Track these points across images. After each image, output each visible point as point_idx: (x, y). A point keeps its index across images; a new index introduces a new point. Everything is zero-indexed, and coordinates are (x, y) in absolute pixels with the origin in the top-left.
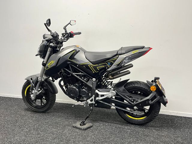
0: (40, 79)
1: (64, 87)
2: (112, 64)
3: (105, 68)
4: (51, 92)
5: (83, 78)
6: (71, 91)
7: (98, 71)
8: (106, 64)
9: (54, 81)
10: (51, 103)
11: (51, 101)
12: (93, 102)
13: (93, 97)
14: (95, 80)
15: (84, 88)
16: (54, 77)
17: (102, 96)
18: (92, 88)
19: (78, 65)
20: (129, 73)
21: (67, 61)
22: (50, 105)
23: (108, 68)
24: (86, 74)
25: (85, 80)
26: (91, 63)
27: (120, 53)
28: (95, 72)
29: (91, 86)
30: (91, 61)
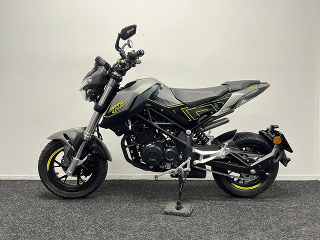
0: (88, 135)
2: (221, 106)
3: (210, 112)
5: (168, 130)
6: (150, 152)
7: (198, 117)
8: (211, 107)
12: (188, 168)
13: (188, 161)
14: (191, 132)
15: (168, 147)
17: (205, 157)
18: (187, 146)
19: (162, 108)
20: (228, 121)
21: (146, 102)
23: (215, 112)
24: (175, 123)
25: (172, 133)
26: (185, 105)
27: (233, 90)
28: (192, 119)
29: (185, 143)
30: (184, 102)
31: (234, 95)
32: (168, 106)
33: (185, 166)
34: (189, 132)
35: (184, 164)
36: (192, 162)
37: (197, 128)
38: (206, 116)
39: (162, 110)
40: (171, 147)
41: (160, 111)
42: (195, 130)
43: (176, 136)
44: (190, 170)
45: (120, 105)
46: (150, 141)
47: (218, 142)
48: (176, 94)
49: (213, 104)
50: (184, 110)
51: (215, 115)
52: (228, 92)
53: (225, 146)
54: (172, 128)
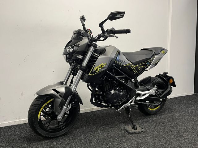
2: (150, 63)
3: (145, 67)
8: (146, 64)
24: (126, 76)
27: (156, 53)
28: (136, 73)
30: (132, 62)
31: (156, 57)
32: (124, 64)
34: (133, 80)
38: (142, 70)
41: (119, 68)
43: (127, 84)
44: (134, 104)
50: (132, 67)
51: (148, 69)
52: (154, 55)
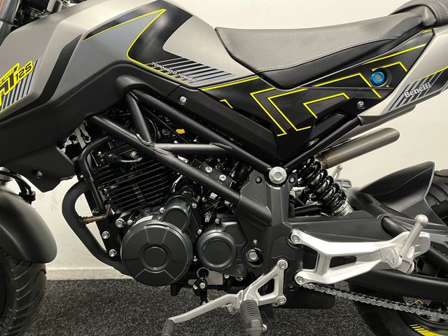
1: (93, 228)
2: (394, 76)
3: (353, 101)
4: (18, 259)
5: (209, 170)
6: (148, 246)
7: (311, 121)
8: (357, 81)
9: (30, 198)
10: (18, 314)
11: (20, 304)
12: (277, 296)
13: (277, 272)
14: (285, 174)
15: (212, 225)
16: (35, 172)
17: (338, 261)
18: (274, 223)
19: (184, 93)
20: (395, 138)
21: (121, 68)
22: (15, 323)
24: (230, 146)
25: (223, 177)
26: (264, 80)
27: (440, 16)
28: (290, 131)
29: (266, 211)
30: (260, 68)
32: (206, 83)
33: (268, 288)
34: (278, 173)
35: (262, 280)
36: (290, 275)
37: (305, 159)
38: (340, 116)
39: (183, 99)
40: (219, 226)
41: (176, 104)
42: (298, 166)
43: (236, 188)
44: (283, 299)
45: (11, 77)
46: (151, 206)
47: (376, 203)
48: (233, 43)
49: (366, 70)
50: (262, 98)
51: (375, 111)
52: (422, 26)
53: (418, 226)
54: (224, 161)
